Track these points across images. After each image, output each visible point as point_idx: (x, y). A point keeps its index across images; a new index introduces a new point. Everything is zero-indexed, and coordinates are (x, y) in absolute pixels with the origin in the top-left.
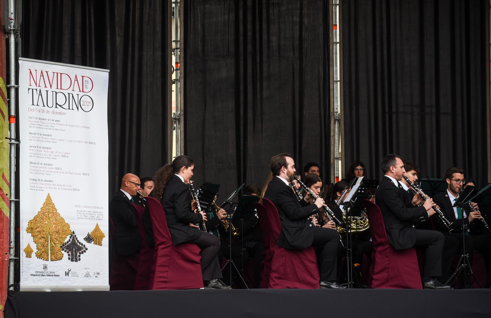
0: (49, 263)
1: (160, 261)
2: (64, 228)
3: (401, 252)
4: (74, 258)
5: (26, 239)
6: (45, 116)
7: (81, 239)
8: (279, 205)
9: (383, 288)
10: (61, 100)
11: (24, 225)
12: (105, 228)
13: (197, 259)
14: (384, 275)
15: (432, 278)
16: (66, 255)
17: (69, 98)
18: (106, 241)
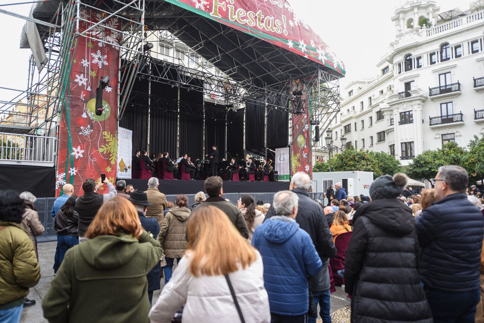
0: (122, 173)
1: (143, 173)
2: (124, 165)
3: (187, 173)
4: (126, 172)
5: (118, 167)
6: (122, 140)
7: (127, 168)
8: (166, 163)
9: (184, 180)
10: (124, 137)
11: (118, 164)
12: (131, 166)
13: (151, 173)
14: (184, 177)
15: (193, 178)
16: (125, 171)
17: (126, 136)
18: (131, 168)
